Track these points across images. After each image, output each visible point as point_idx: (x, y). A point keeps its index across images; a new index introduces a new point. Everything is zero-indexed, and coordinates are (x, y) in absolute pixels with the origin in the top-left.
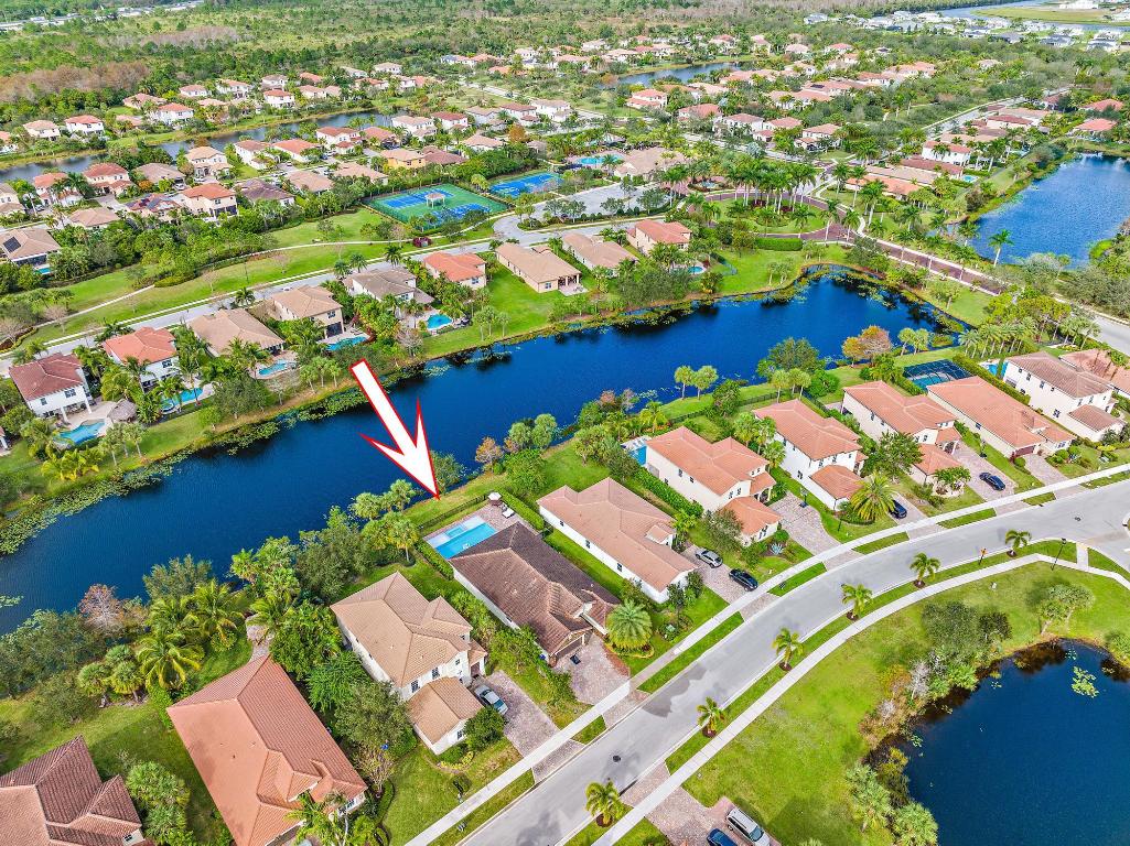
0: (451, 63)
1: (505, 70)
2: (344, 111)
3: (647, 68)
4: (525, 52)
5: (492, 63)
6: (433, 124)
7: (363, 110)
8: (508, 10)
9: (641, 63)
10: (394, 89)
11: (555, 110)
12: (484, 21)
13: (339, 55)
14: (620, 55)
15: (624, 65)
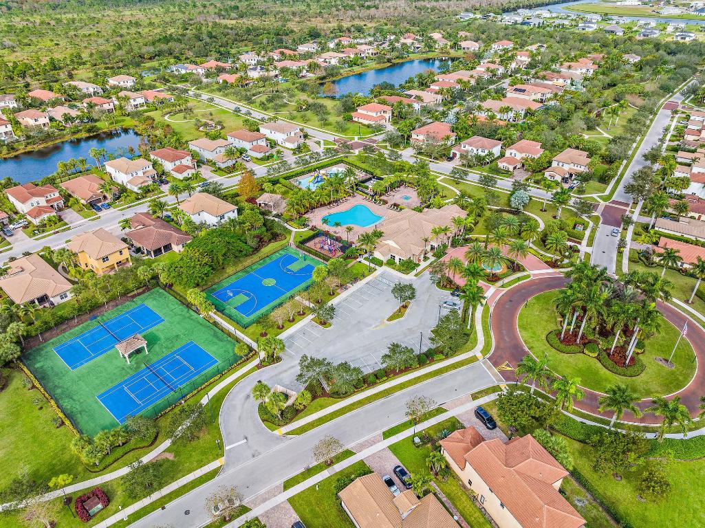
0: (183, 72)
1: (232, 79)
2: (68, 138)
3: (357, 69)
4: (250, 58)
5: (221, 70)
6: (151, 167)
7: (87, 135)
8: (233, 15)
9: (353, 63)
10: (121, 108)
11: (285, 137)
12: (215, 24)
13: (84, 63)
14: (333, 59)
15: (338, 68)
